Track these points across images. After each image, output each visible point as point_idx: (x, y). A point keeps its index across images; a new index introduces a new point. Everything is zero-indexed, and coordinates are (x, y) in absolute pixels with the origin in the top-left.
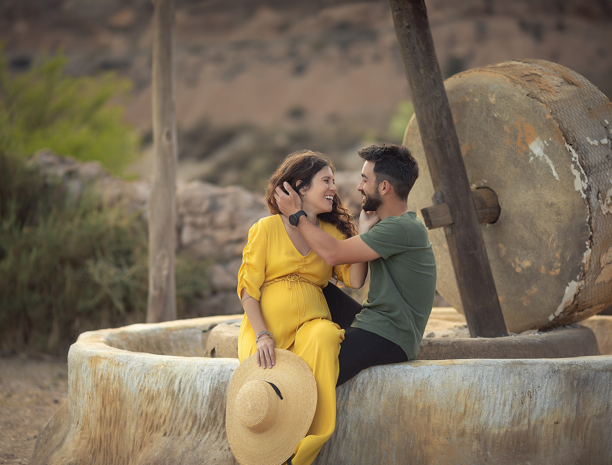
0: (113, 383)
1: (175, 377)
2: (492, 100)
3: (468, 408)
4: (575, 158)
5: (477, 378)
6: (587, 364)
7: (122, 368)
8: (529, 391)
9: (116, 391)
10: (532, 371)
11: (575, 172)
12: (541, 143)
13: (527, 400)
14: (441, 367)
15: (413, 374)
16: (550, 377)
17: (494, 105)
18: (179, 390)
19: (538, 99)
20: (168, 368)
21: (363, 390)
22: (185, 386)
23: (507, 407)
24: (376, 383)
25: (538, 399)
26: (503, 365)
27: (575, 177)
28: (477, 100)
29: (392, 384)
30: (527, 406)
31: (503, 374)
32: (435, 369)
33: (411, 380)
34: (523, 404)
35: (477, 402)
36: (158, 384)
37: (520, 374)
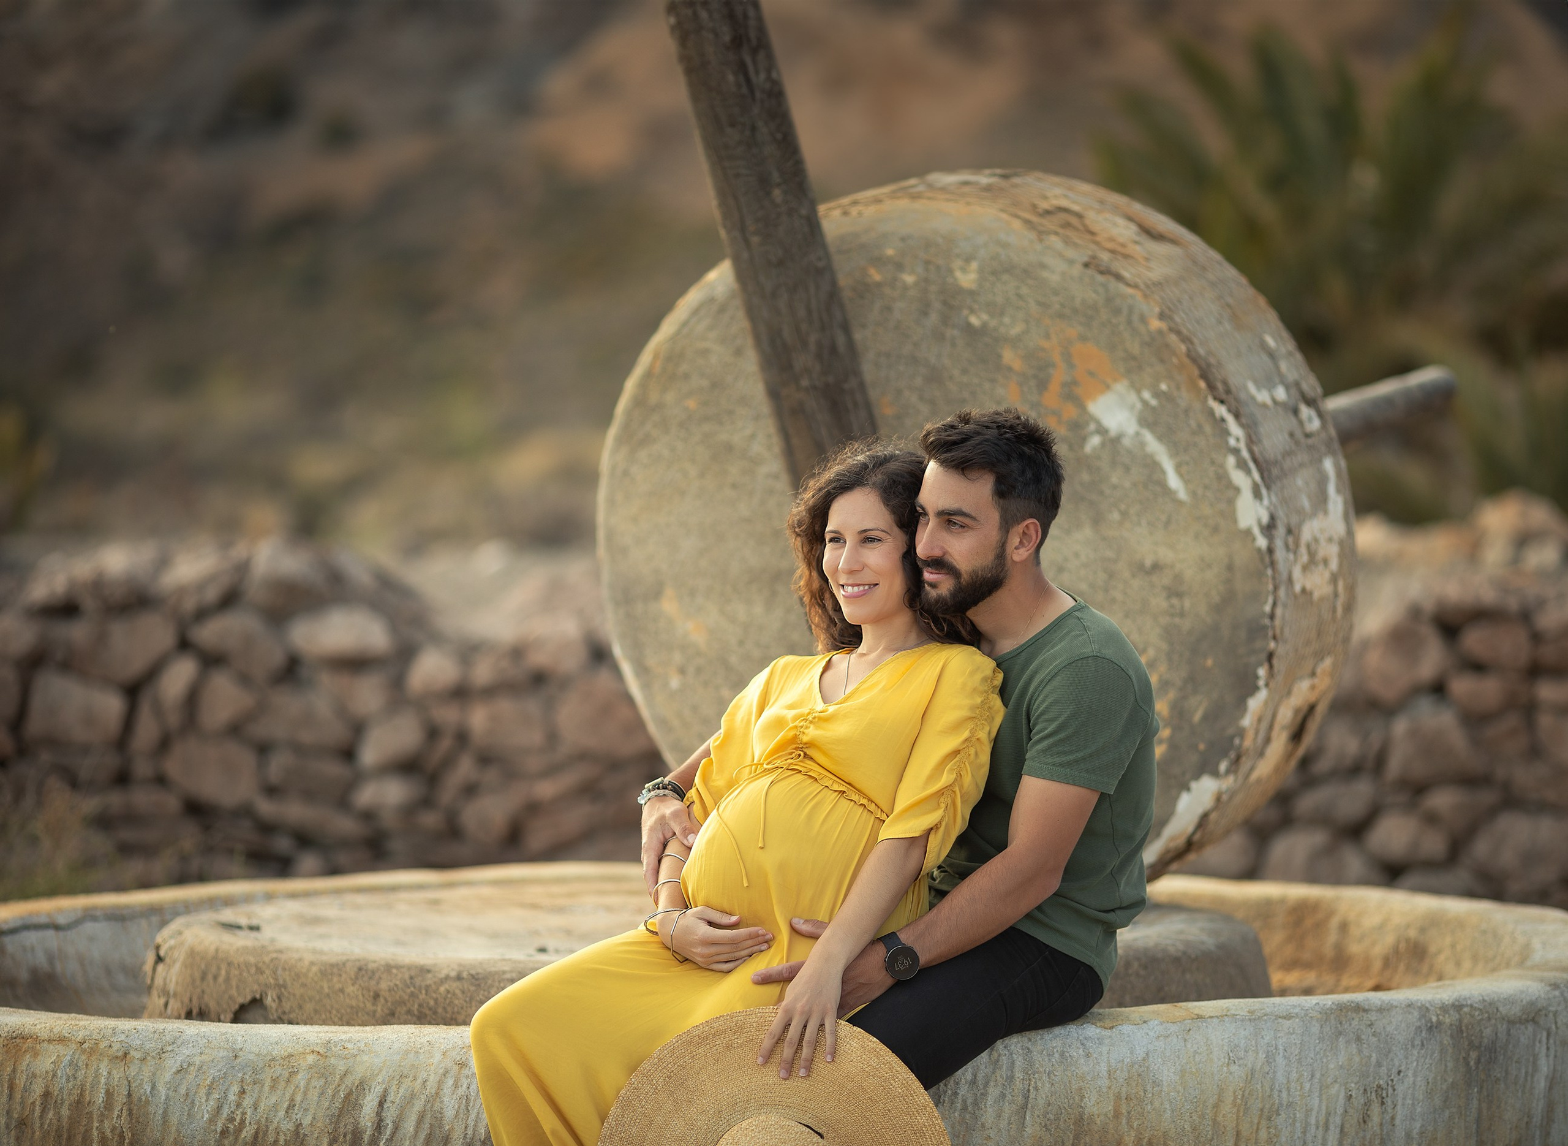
0: (102, 1115)
1: (362, 1087)
2: (967, 279)
3: (1243, 1140)
4: (1238, 440)
5: (1262, 1056)
6: (1490, 1004)
7: (140, 1068)
8: (1379, 1086)
9: (116, 1138)
10: (1384, 1028)
11: (1239, 478)
12: (1132, 397)
13: (1376, 1109)
14: (1173, 1028)
15: (1104, 1049)
16: (1423, 1045)
17: (972, 293)
18: (379, 1126)
19: (1118, 277)
20: (333, 1061)
21: (976, 1104)
22: (401, 1114)
23: (1330, 1132)
24: (1011, 1078)
25: (1399, 1107)
26: (1319, 1016)
27: (1237, 490)
28: (909, 279)
29: (1054, 1082)
30: (1377, 1129)
31: (1321, 1039)
32: (1157, 1033)
33: (1103, 1068)
34: (1365, 1122)
35: (1264, 1123)
36: (296, 1111)
37: (1358, 1039)
